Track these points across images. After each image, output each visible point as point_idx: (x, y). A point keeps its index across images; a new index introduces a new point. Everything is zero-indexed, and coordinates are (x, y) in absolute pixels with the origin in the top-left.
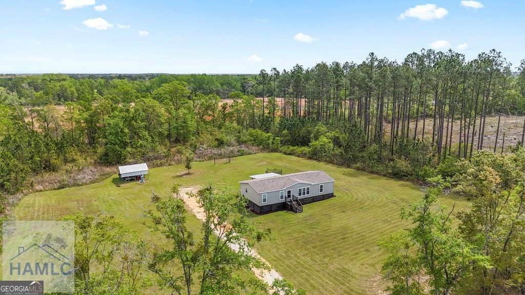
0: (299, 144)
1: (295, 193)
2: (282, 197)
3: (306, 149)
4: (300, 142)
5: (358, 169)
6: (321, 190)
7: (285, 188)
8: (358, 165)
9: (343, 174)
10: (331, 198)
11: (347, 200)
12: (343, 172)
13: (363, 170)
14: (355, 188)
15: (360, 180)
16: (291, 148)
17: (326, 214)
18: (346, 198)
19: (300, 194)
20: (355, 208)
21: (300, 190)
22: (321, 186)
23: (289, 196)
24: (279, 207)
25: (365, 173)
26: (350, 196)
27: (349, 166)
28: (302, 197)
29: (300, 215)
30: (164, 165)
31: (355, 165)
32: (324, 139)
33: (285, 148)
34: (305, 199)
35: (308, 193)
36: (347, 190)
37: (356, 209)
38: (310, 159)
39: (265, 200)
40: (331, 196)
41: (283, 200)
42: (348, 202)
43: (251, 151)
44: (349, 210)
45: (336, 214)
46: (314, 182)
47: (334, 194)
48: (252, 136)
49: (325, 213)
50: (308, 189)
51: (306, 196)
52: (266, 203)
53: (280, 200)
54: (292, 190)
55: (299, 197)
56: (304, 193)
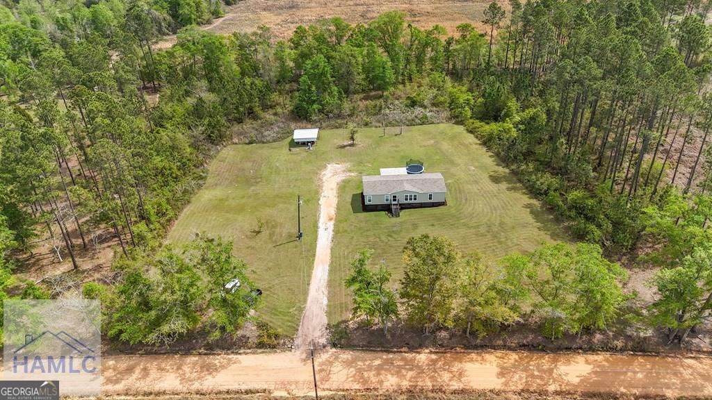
1: (401, 198)
2: (387, 200)
6: (430, 198)
7: (390, 193)
10: (444, 206)
16: (476, 124)
19: (406, 199)
21: (406, 196)
22: (430, 195)
23: (395, 200)
24: (384, 207)
28: (410, 202)
33: (469, 123)
34: (412, 204)
35: (415, 199)
38: (484, 144)
39: (370, 201)
40: (441, 204)
41: (388, 203)
43: (435, 120)
44: (439, 224)
45: (424, 226)
46: (422, 191)
47: (446, 203)
50: (415, 196)
51: (413, 201)
52: (371, 203)
53: (385, 202)
54: (398, 195)
55: (405, 202)
56: (411, 199)
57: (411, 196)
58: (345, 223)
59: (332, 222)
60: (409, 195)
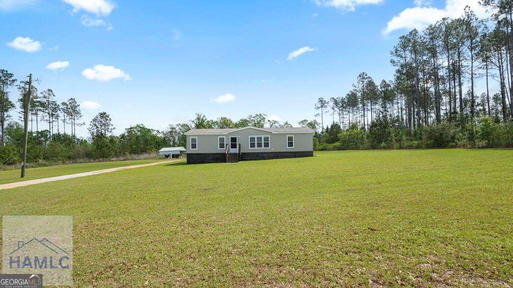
1: (244, 142)
2: (221, 145)
6: (290, 144)
7: (226, 133)
19: (253, 145)
21: (252, 139)
22: (290, 139)
23: (234, 146)
24: (217, 159)
28: (256, 149)
34: (262, 153)
35: (267, 145)
39: (194, 146)
40: (308, 155)
46: (276, 131)
50: (266, 139)
51: (263, 149)
52: (196, 150)
53: (219, 149)
54: (239, 137)
55: (250, 149)
56: (259, 145)
57: (260, 139)
60: (256, 137)
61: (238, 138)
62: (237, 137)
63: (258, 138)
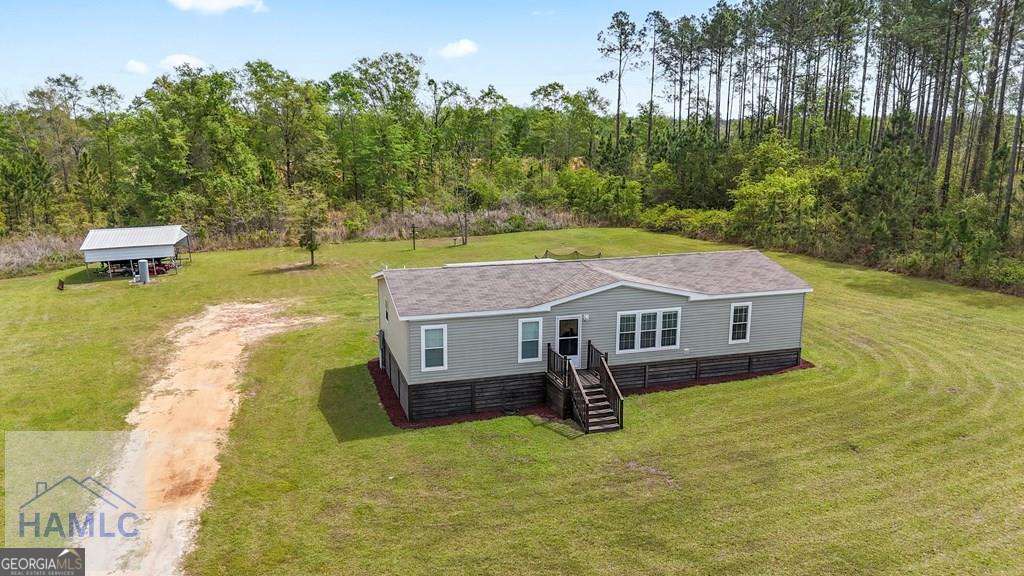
0: (704, 204)
1: (600, 333)
2: (530, 349)
3: (721, 216)
4: (705, 198)
5: (913, 271)
6: (739, 331)
7: (546, 307)
8: (915, 256)
9: (850, 286)
10: (791, 374)
11: (871, 388)
12: (849, 281)
13: (935, 275)
14: (906, 334)
15: (925, 309)
16: (672, 212)
17: (751, 455)
18: (861, 374)
19: (627, 342)
20: (917, 428)
21: (627, 322)
22: (741, 314)
23: (569, 346)
24: (514, 395)
25: (943, 285)
26: (885, 367)
27: (872, 263)
28: (638, 354)
29: (601, 448)
30: (271, 245)
31: (898, 260)
32: (781, 181)
33: (652, 215)
34: (653, 365)
35: (669, 338)
36: (869, 342)
37: (924, 435)
38: (731, 243)
39: (434, 357)
40: (787, 361)
41: (537, 364)
42: (876, 394)
43: (548, 222)
44: (881, 439)
45: (808, 457)
46: (701, 291)
47: (804, 356)
48: (568, 187)
49: (745, 447)
50: (670, 319)
51: (659, 351)
52: (443, 372)
53: (520, 360)
54: (587, 317)
55: (619, 356)
56: (648, 340)
57: (649, 319)
58: (284, 502)
59: (192, 507)
60: (639, 313)
61: (584, 321)
62: (579, 317)
63: (644, 317)
